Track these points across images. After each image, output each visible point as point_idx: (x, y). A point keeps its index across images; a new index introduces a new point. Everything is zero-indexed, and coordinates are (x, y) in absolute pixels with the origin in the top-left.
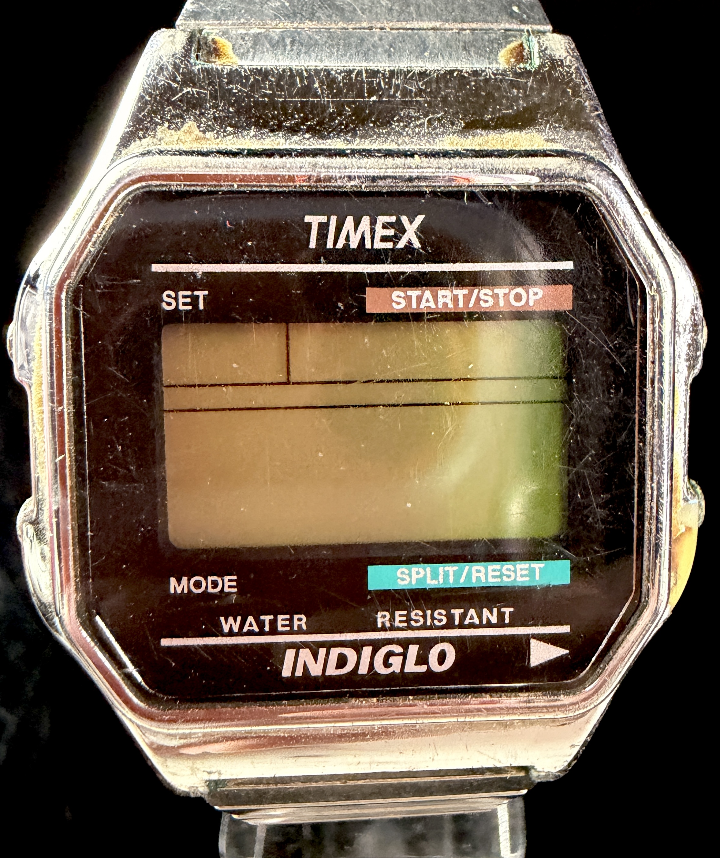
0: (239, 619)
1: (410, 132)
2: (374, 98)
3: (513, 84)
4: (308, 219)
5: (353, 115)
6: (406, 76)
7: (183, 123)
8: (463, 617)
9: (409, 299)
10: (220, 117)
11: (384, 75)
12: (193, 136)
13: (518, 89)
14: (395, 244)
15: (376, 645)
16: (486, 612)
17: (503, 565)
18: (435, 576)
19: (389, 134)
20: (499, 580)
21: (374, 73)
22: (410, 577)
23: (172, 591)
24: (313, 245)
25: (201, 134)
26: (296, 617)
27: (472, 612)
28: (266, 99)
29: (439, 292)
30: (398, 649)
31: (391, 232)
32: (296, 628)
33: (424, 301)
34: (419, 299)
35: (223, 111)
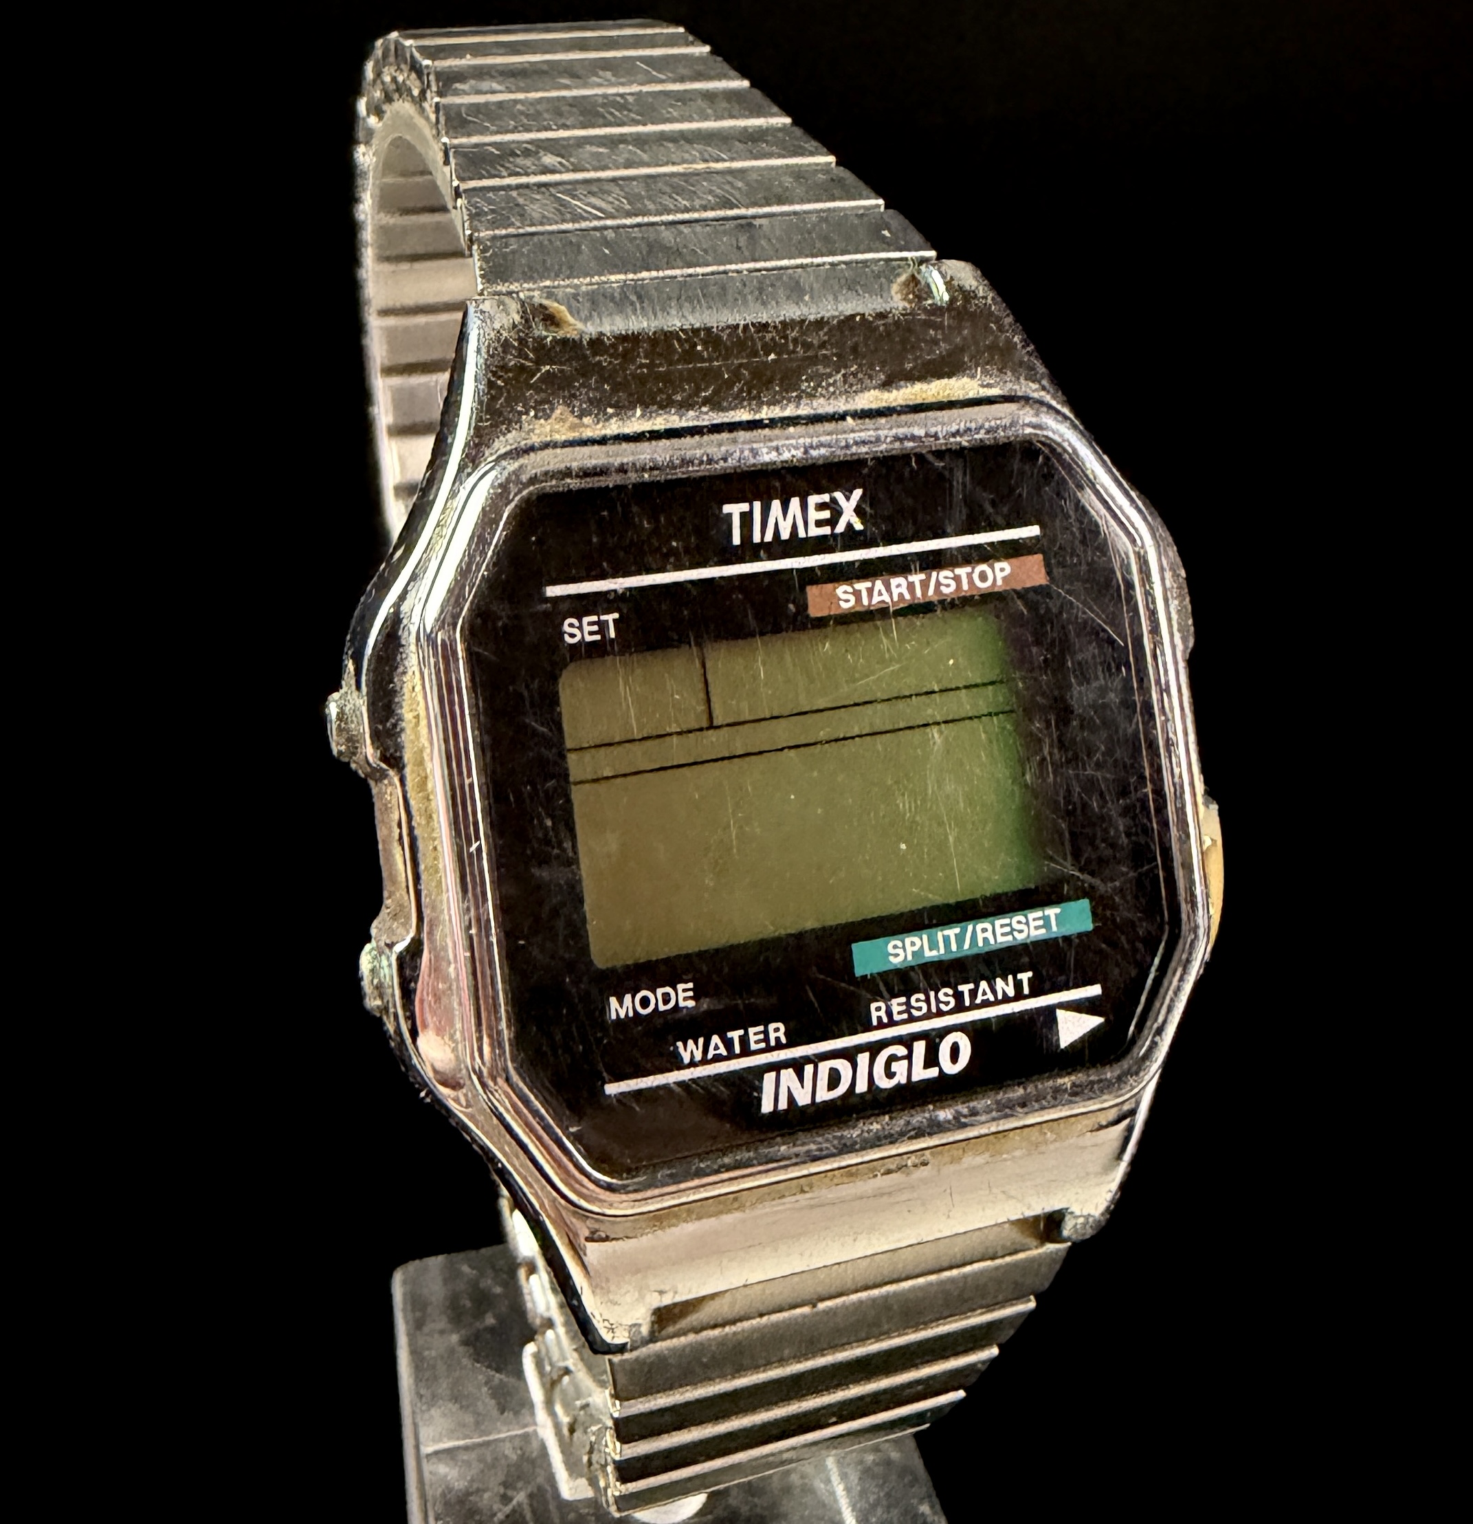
0: (701, 1041)
1: (824, 392)
2: (772, 356)
3: (928, 324)
4: (727, 508)
5: (753, 379)
6: (801, 328)
7: (552, 410)
8: (973, 994)
9: (857, 594)
10: (596, 397)
11: (775, 327)
12: (568, 424)
13: (936, 329)
14: (833, 528)
15: (874, 1049)
16: (999, 983)
17: (1011, 918)
18: (933, 945)
19: (799, 398)
20: (1010, 938)
21: (764, 327)
22: (905, 950)
23: (614, 1016)
24: (736, 540)
25: (576, 421)
26: (772, 1026)
27: (984, 985)
28: (645, 370)
29: (892, 580)
30: (901, 1051)
31: (826, 514)
32: (773, 1043)
33: (876, 593)
34: (870, 591)
35: (596, 389)
